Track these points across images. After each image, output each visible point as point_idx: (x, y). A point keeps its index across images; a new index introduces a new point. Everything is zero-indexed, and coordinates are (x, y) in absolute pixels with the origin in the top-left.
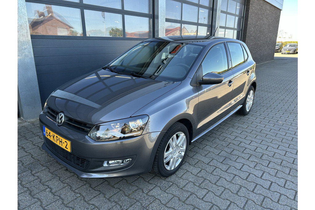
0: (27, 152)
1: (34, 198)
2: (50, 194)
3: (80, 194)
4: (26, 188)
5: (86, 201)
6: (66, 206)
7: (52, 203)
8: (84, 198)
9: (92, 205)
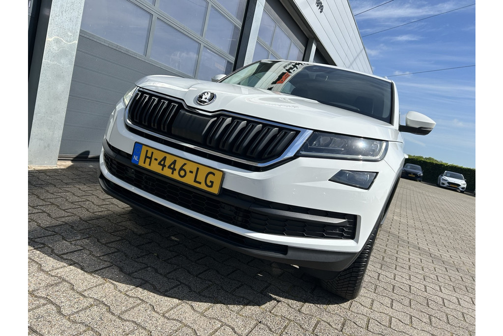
0: (66, 212)
1: (135, 278)
2: (160, 277)
3: (209, 280)
4: (106, 261)
5: (228, 292)
6: (200, 295)
7: (172, 288)
8: (222, 287)
9: (242, 299)
